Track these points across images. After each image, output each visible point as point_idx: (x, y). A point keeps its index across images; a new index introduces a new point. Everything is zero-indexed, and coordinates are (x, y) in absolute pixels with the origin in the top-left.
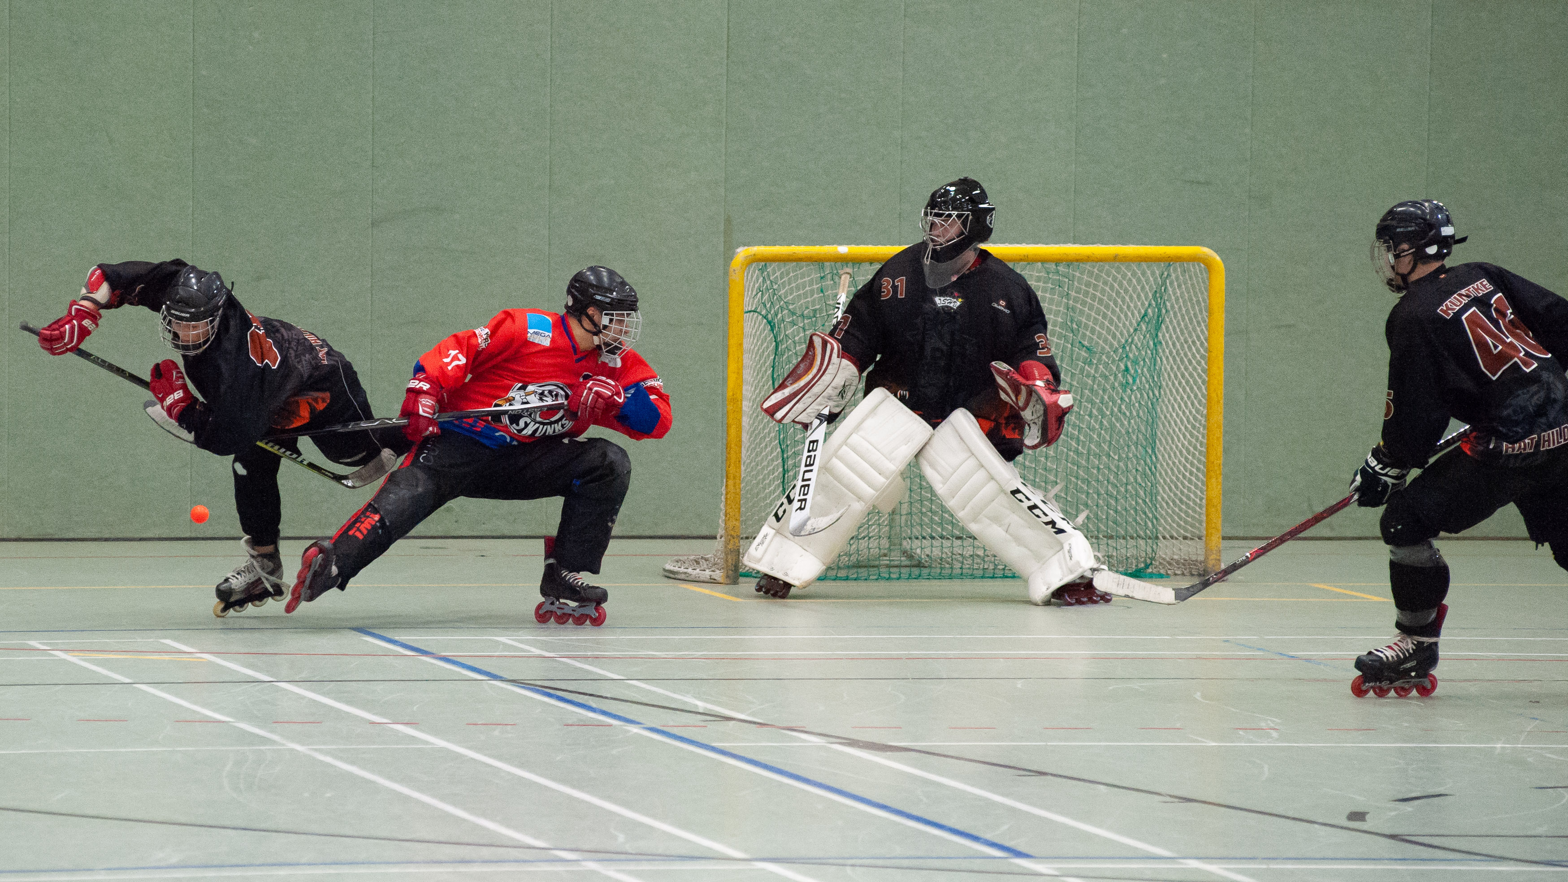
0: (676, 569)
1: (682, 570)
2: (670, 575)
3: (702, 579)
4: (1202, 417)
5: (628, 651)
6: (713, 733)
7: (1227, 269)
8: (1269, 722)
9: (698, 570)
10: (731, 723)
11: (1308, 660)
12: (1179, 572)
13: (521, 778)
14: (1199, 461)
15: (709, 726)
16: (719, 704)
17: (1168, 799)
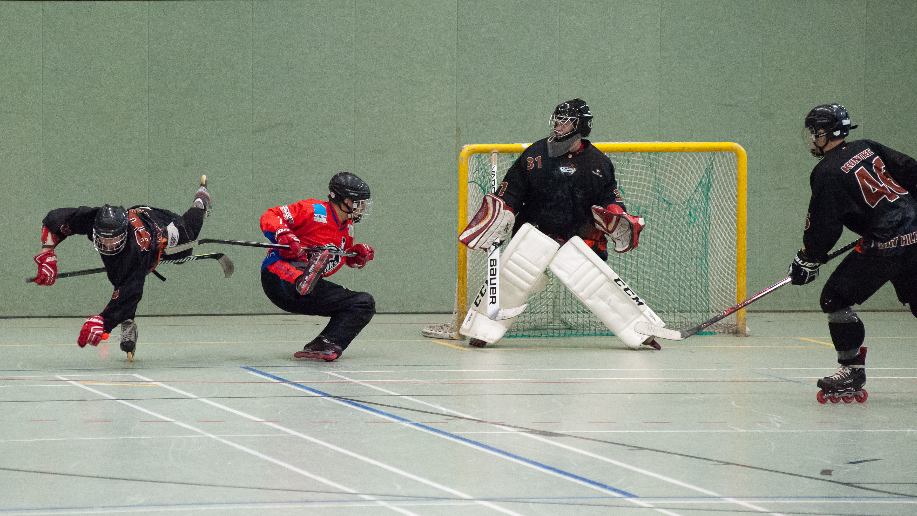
0: (430, 331)
1: (433, 332)
2: (426, 335)
3: (444, 337)
4: (734, 241)
5: (402, 379)
6: (452, 426)
7: (748, 155)
8: (775, 418)
9: (442, 332)
10: (462, 420)
11: (797, 382)
12: (721, 331)
13: (340, 453)
14: (733, 267)
15: (449, 422)
16: (456, 410)
17: (716, 463)
